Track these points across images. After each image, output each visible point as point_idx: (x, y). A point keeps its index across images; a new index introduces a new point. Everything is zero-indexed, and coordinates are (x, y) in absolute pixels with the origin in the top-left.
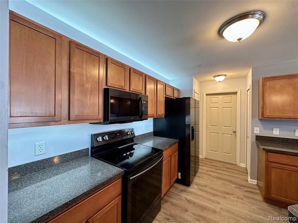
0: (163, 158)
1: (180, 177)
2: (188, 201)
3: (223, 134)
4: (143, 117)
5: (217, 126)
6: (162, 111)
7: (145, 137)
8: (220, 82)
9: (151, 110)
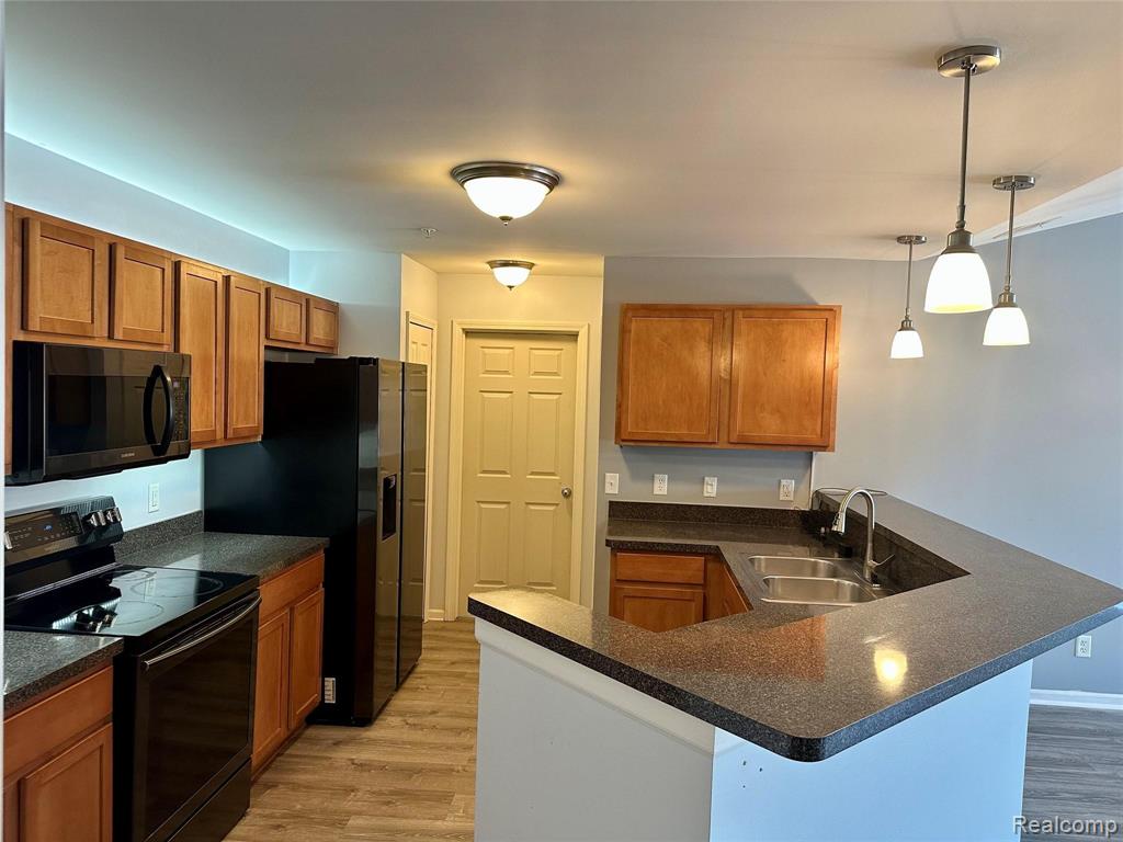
0: (257, 606)
1: (330, 698)
2: (361, 765)
3: (528, 504)
4: (174, 446)
5: (504, 473)
6: (249, 413)
7: (164, 538)
8: (511, 287)
9: (202, 416)
